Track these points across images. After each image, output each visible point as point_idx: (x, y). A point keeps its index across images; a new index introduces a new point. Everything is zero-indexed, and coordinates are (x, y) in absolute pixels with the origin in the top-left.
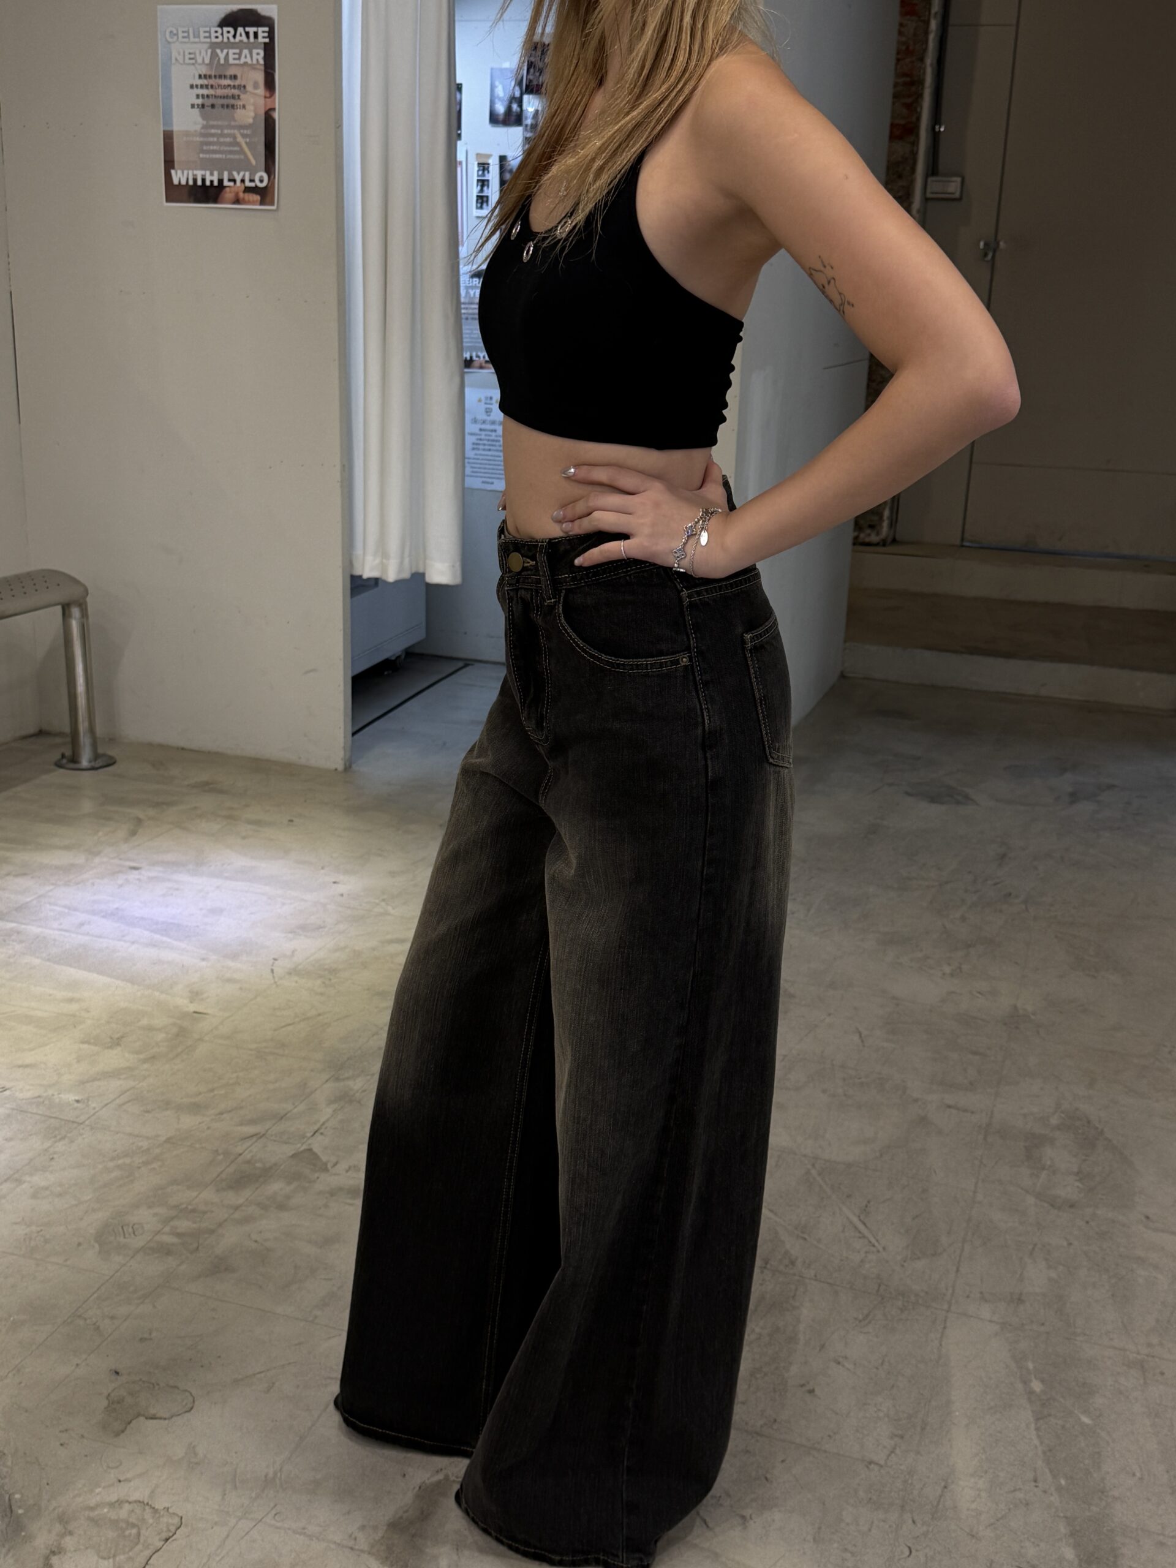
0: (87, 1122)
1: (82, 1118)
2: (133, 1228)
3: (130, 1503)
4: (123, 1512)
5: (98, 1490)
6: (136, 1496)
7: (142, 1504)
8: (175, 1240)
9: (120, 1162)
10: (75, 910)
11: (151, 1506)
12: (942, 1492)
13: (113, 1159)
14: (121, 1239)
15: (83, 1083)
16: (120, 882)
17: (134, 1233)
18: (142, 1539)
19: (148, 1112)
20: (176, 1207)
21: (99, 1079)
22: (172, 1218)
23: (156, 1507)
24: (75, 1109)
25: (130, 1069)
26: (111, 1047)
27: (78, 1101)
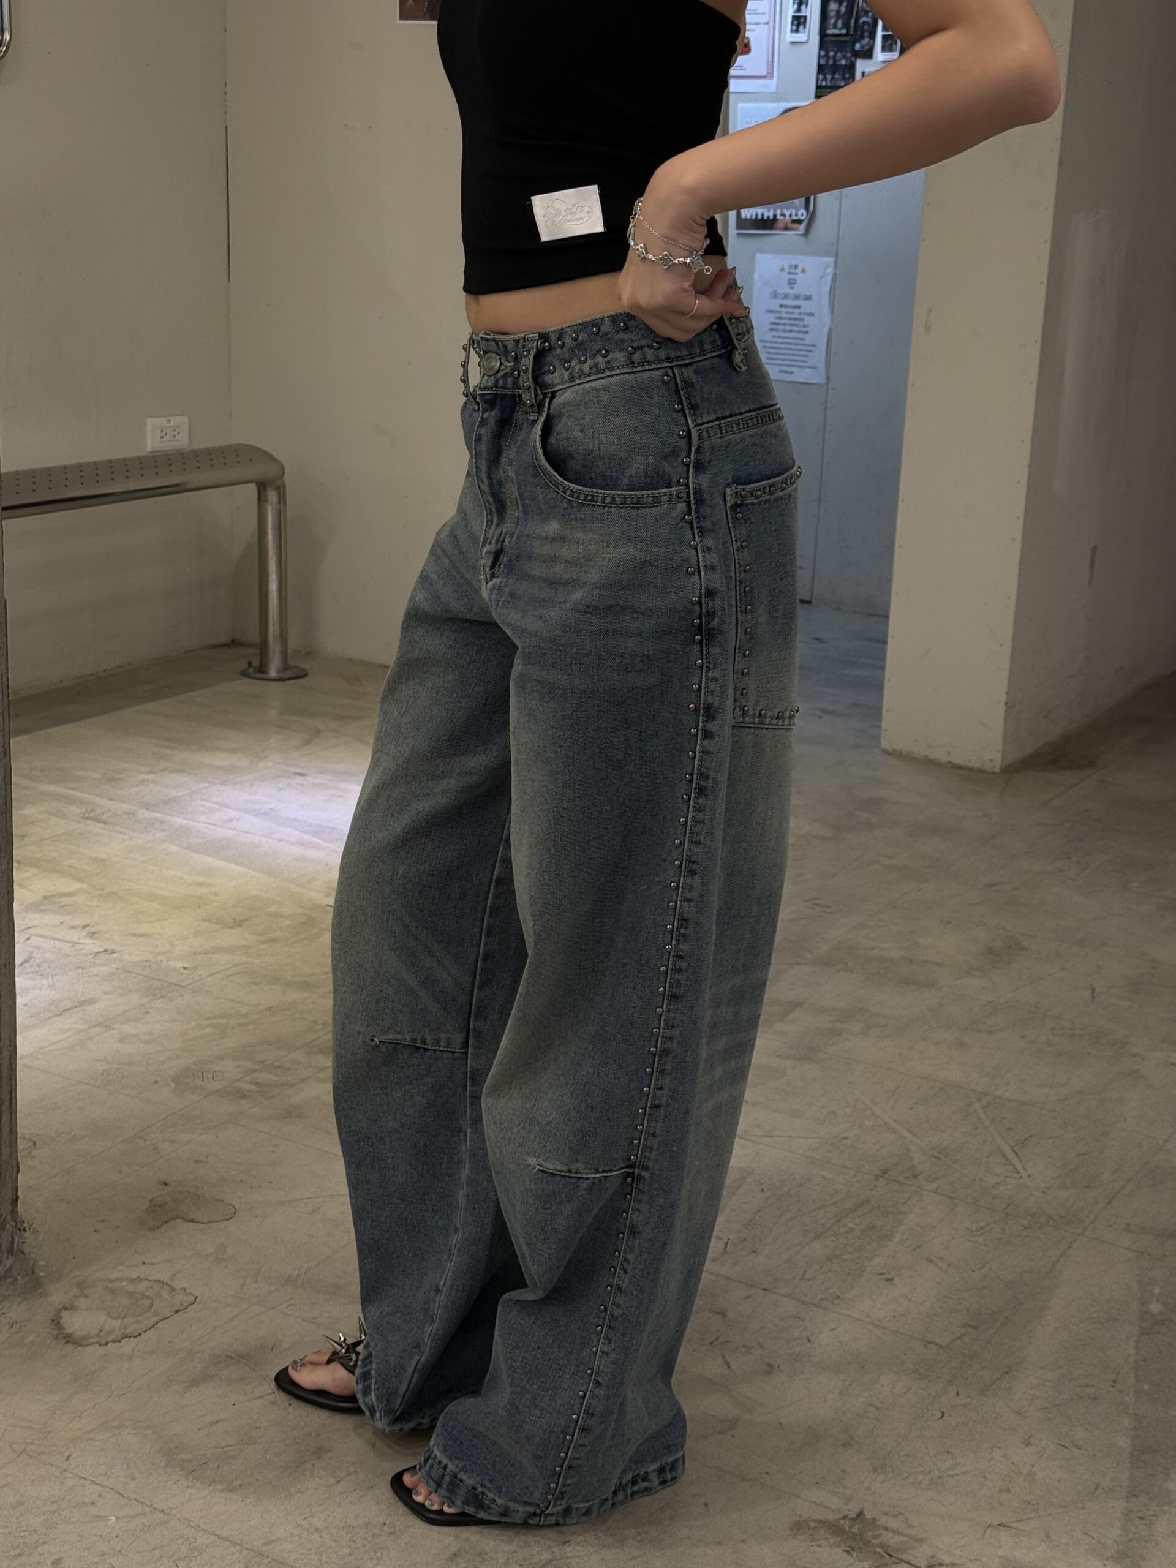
0: (189, 987)
1: (186, 983)
2: (213, 1074)
3: (149, 1281)
4: (141, 1287)
5: (120, 1268)
6: (158, 1276)
7: (161, 1284)
8: (253, 1088)
9: (214, 1022)
10: (227, 806)
11: (169, 1286)
12: (1001, 1376)
13: (207, 1019)
14: (199, 1082)
15: (195, 954)
16: (281, 785)
17: (213, 1078)
18: (154, 1309)
19: (255, 984)
20: (262, 1062)
21: (213, 953)
22: (255, 1071)
23: (175, 1286)
24: (182, 974)
25: (247, 947)
26: (232, 928)
27: (185, 968)
